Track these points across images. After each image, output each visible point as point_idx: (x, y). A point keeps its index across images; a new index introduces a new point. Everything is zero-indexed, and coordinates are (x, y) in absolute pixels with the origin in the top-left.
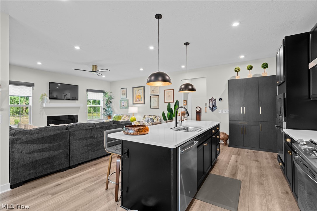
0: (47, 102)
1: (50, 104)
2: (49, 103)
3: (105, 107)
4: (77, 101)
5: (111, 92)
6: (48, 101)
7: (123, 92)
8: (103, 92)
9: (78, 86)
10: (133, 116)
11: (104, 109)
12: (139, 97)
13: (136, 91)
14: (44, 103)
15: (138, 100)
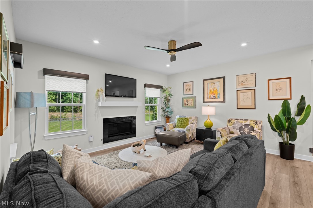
0: (103, 99)
1: (107, 102)
2: (105, 101)
3: (163, 106)
4: (134, 99)
5: (170, 88)
6: (105, 100)
7: (187, 87)
8: (161, 87)
9: (136, 79)
10: (209, 120)
11: (162, 108)
12: (215, 92)
13: (209, 85)
14: (100, 101)
15: (212, 97)
